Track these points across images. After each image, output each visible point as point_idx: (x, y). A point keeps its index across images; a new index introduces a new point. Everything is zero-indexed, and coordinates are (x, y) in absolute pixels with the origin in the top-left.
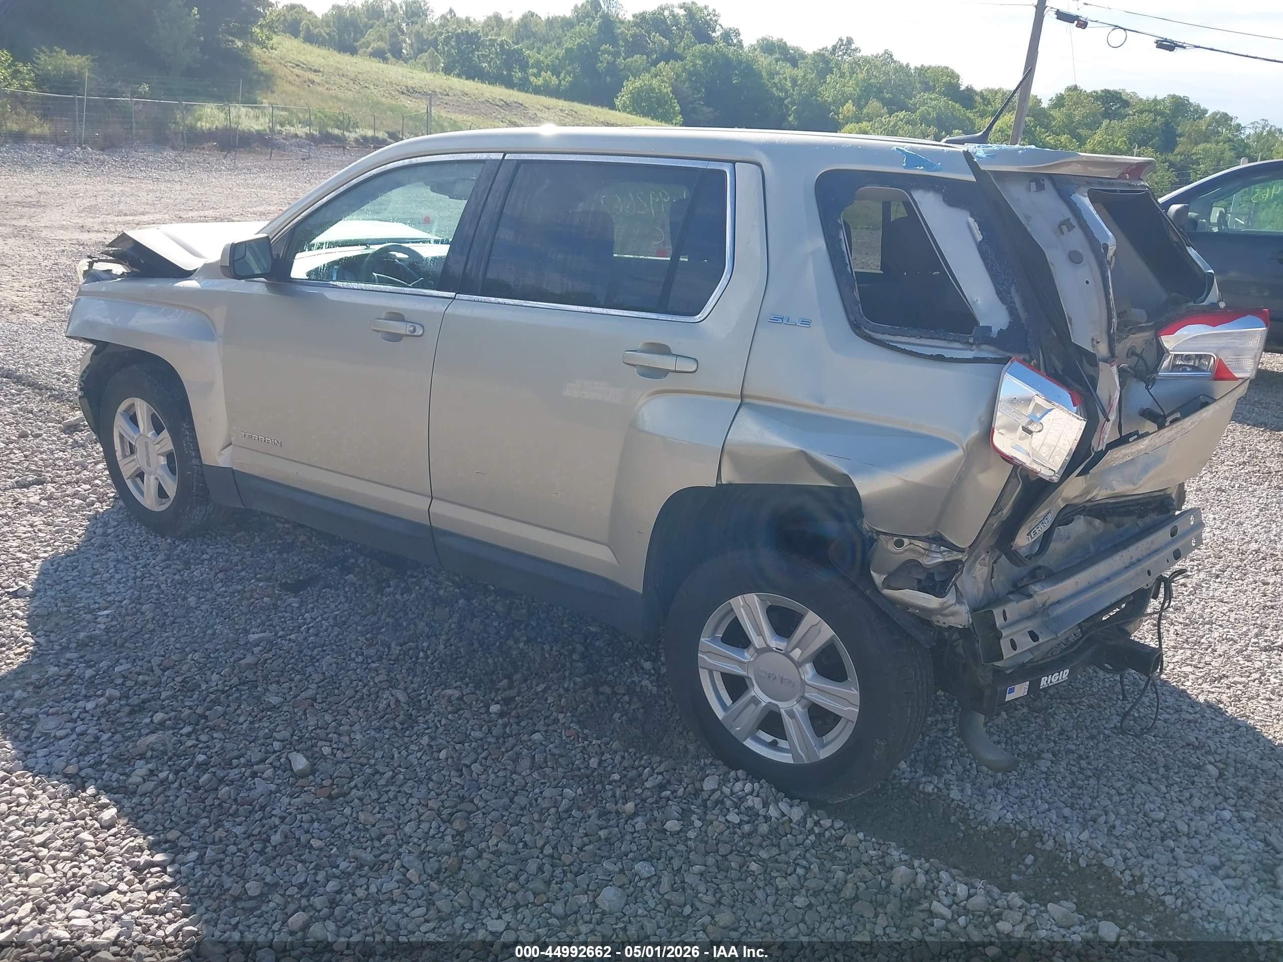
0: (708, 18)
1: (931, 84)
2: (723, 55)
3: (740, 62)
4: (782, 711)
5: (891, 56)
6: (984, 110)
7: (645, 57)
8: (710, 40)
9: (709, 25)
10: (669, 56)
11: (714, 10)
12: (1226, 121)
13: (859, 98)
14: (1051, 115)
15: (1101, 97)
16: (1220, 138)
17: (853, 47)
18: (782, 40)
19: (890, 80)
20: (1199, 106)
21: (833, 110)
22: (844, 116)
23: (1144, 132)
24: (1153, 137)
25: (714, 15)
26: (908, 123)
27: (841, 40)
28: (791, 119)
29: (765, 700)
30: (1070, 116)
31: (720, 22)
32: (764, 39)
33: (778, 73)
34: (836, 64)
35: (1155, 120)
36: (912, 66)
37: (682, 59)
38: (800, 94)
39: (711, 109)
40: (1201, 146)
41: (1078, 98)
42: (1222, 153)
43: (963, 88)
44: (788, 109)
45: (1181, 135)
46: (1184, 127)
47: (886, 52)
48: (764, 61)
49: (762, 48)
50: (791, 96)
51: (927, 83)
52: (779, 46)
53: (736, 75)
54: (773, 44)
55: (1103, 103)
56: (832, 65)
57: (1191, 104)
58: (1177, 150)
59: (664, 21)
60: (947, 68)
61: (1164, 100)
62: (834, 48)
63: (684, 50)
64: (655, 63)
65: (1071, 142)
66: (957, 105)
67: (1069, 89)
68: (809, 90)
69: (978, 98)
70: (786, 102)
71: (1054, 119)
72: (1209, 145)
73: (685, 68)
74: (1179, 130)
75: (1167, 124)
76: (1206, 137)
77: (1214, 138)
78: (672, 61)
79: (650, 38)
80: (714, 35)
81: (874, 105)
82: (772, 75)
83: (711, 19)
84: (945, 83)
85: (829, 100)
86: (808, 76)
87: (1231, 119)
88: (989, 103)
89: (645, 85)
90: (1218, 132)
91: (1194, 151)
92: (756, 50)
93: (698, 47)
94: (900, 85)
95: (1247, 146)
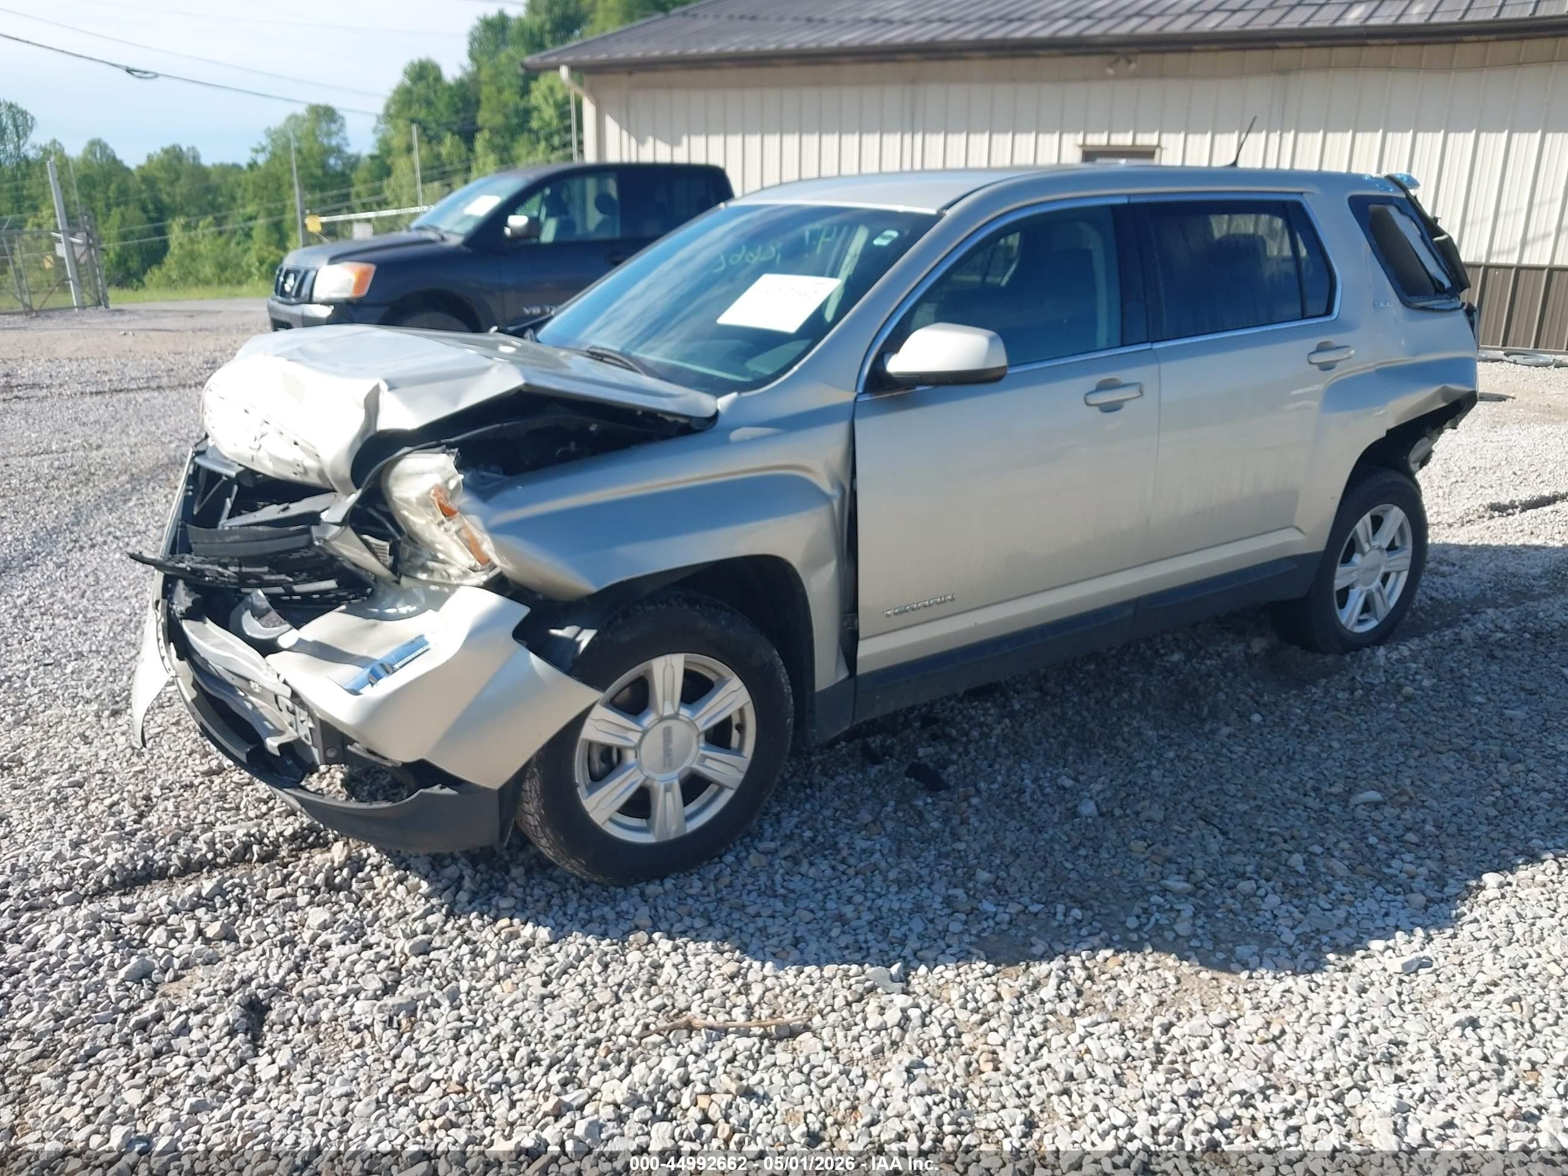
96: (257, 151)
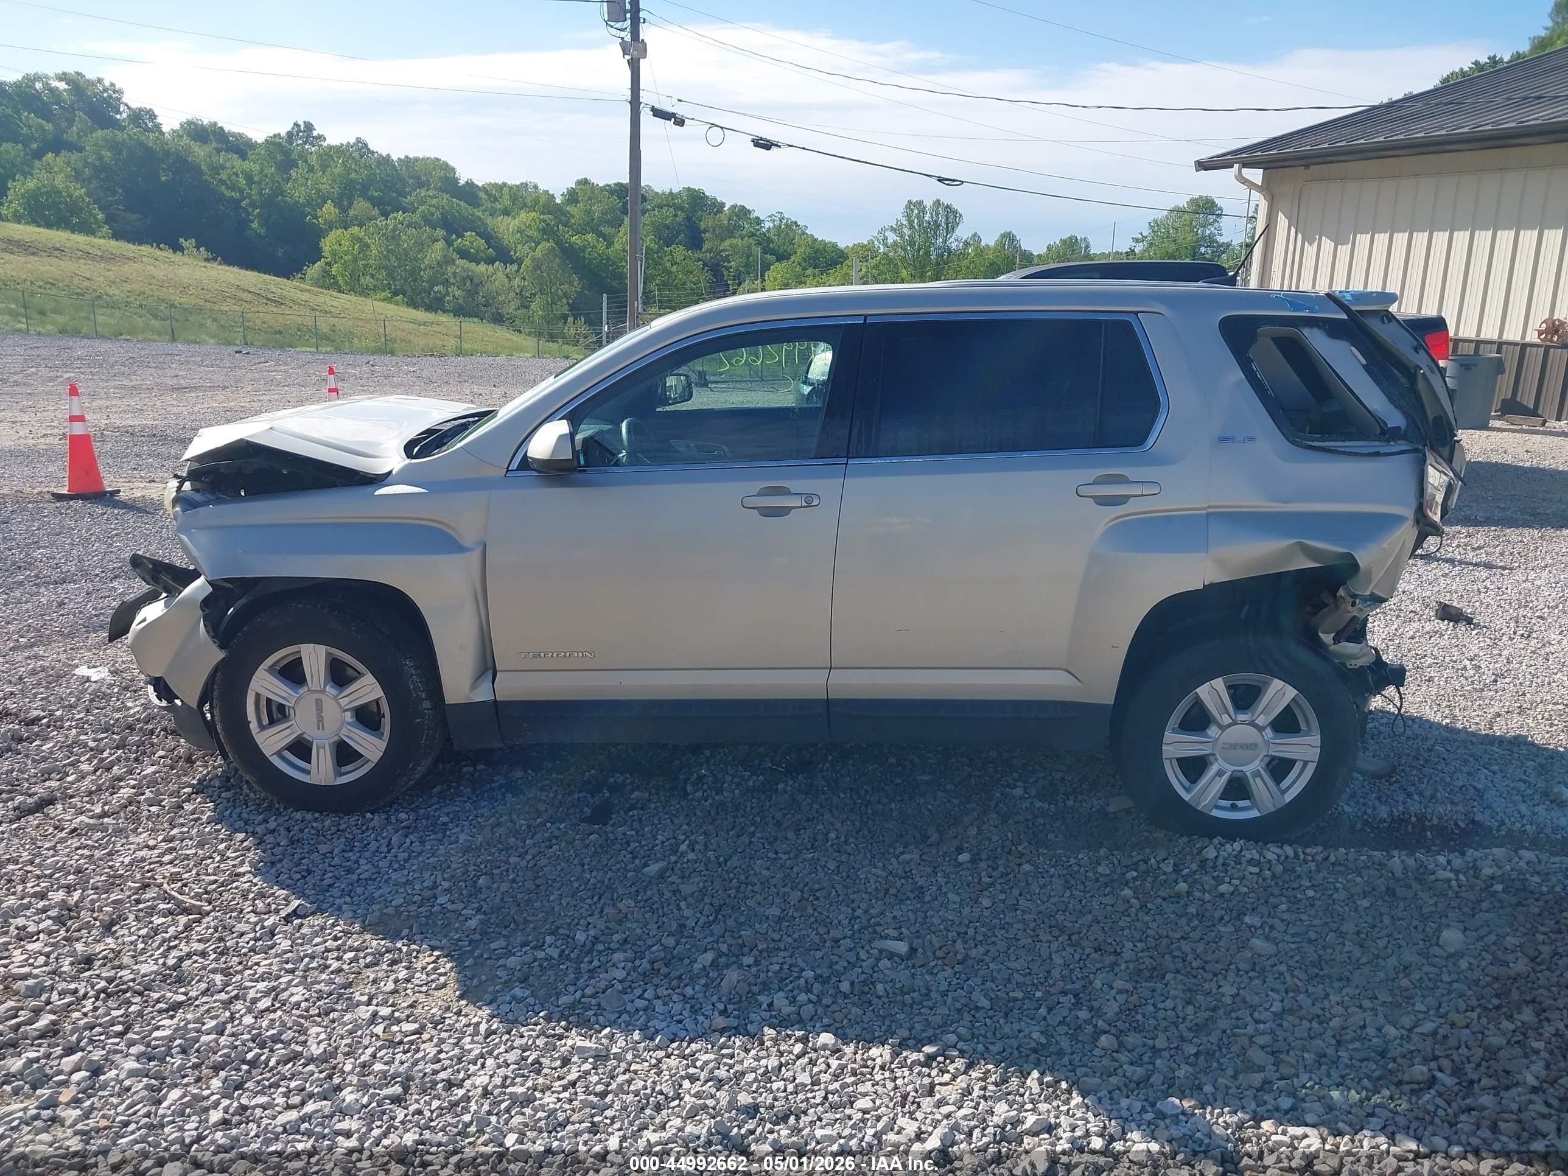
0: (105, 95)
1: (424, 178)
2: (141, 144)
3: (167, 154)
4: (1248, 774)
5: (366, 145)
6: (492, 208)
7: (20, 146)
8: (115, 124)
9: (109, 105)
10: (57, 145)
11: (112, 85)
12: (745, 214)
13: (341, 197)
14: (568, 212)
15: (616, 191)
16: (744, 232)
17: (315, 133)
18: (216, 123)
19: (375, 175)
20: (715, 199)
21: (309, 213)
22: (326, 220)
23: (668, 228)
24: (678, 233)
25: (114, 91)
26: (409, 225)
27: (296, 125)
28: (255, 225)
29: (1230, 769)
30: (588, 212)
31: (124, 100)
32: (190, 123)
33: (223, 167)
34: (300, 156)
35: (676, 216)
36: (395, 158)
37: (80, 150)
38: (260, 193)
39: (137, 216)
40: (728, 242)
41: (593, 192)
42: (749, 248)
43: (462, 182)
44: (248, 214)
45: (705, 231)
46: (707, 222)
47: (358, 140)
48: (200, 152)
49: (189, 134)
50: (249, 196)
51: (418, 178)
52: (214, 132)
53: (164, 170)
54: (203, 128)
55: (619, 198)
56: (294, 156)
57: (707, 197)
58: (705, 247)
59: (37, 95)
60: (438, 159)
61: (680, 193)
62: (290, 134)
63: (80, 137)
64: (39, 155)
65: (598, 241)
66: (462, 204)
67: (579, 183)
68: (271, 189)
69: (482, 195)
70: (244, 204)
71: (573, 216)
72: (735, 241)
73: (86, 162)
74: (703, 226)
75: (688, 219)
76: (729, 232)
77: (738, 233)
78: (63, 153)
79: (21, 120)
80: (118, 116)
81: (360, 206)
82: (216, 169)
83: (110, 97)
84: (440, 178)
85: (301, 200)
86: (266, 171)
87: (749, 211)
88: (496, 200)
89: (44, 186)
90: (740, 226)
91: (722, 248)
92: (182, 137)
93: (100, 133)
94: (387, 181)
95: (770, 241)
96: (1137, 240)
